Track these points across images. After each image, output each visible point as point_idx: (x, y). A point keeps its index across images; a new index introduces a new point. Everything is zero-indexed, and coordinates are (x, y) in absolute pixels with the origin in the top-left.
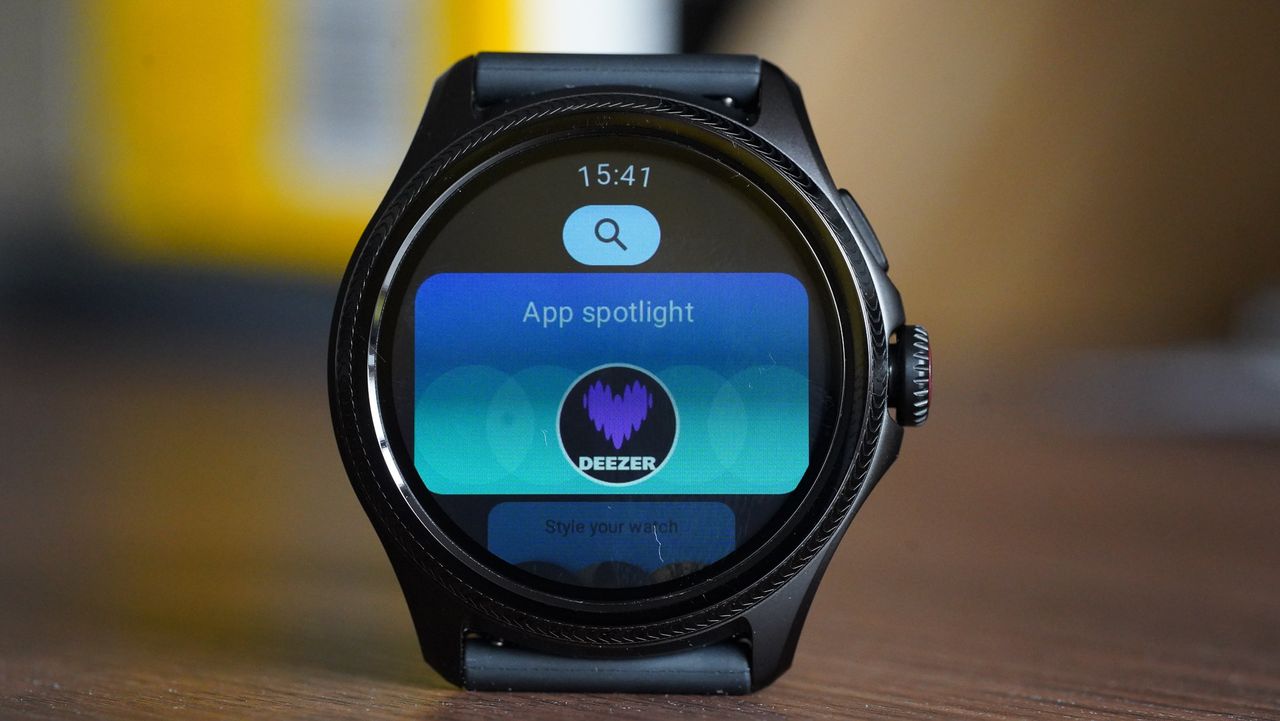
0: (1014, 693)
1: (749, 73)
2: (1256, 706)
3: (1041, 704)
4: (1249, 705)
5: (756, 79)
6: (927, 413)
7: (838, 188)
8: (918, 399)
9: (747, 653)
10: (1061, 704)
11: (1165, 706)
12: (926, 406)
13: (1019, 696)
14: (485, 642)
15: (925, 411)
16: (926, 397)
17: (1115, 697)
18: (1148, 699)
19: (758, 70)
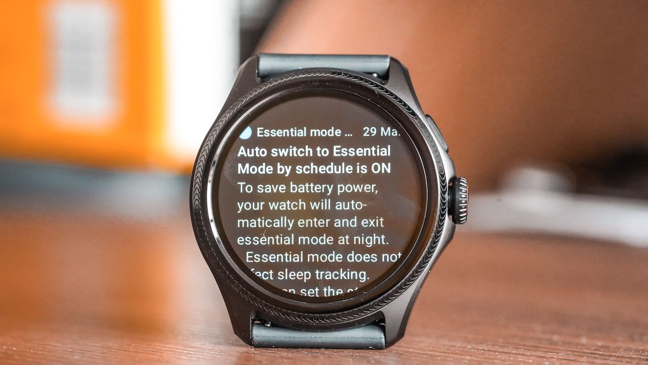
0: (458, 345)
1: (384, 62)
2: (570, 349)
3: (472, 350)
4: (566, 349)
5: (387, 65)
6: (466, 219)
7: (425, 114)
8: (462, 213)
9: (383, 329)
10: (481, 350)
11: (529, 350)
12: (466, 216)
13: (461, 347)
14: (263, 324)
15: (465, 218)
16: (466, 212)
17: (505, 346)
18: (520, 347)
19: (388, 60)
